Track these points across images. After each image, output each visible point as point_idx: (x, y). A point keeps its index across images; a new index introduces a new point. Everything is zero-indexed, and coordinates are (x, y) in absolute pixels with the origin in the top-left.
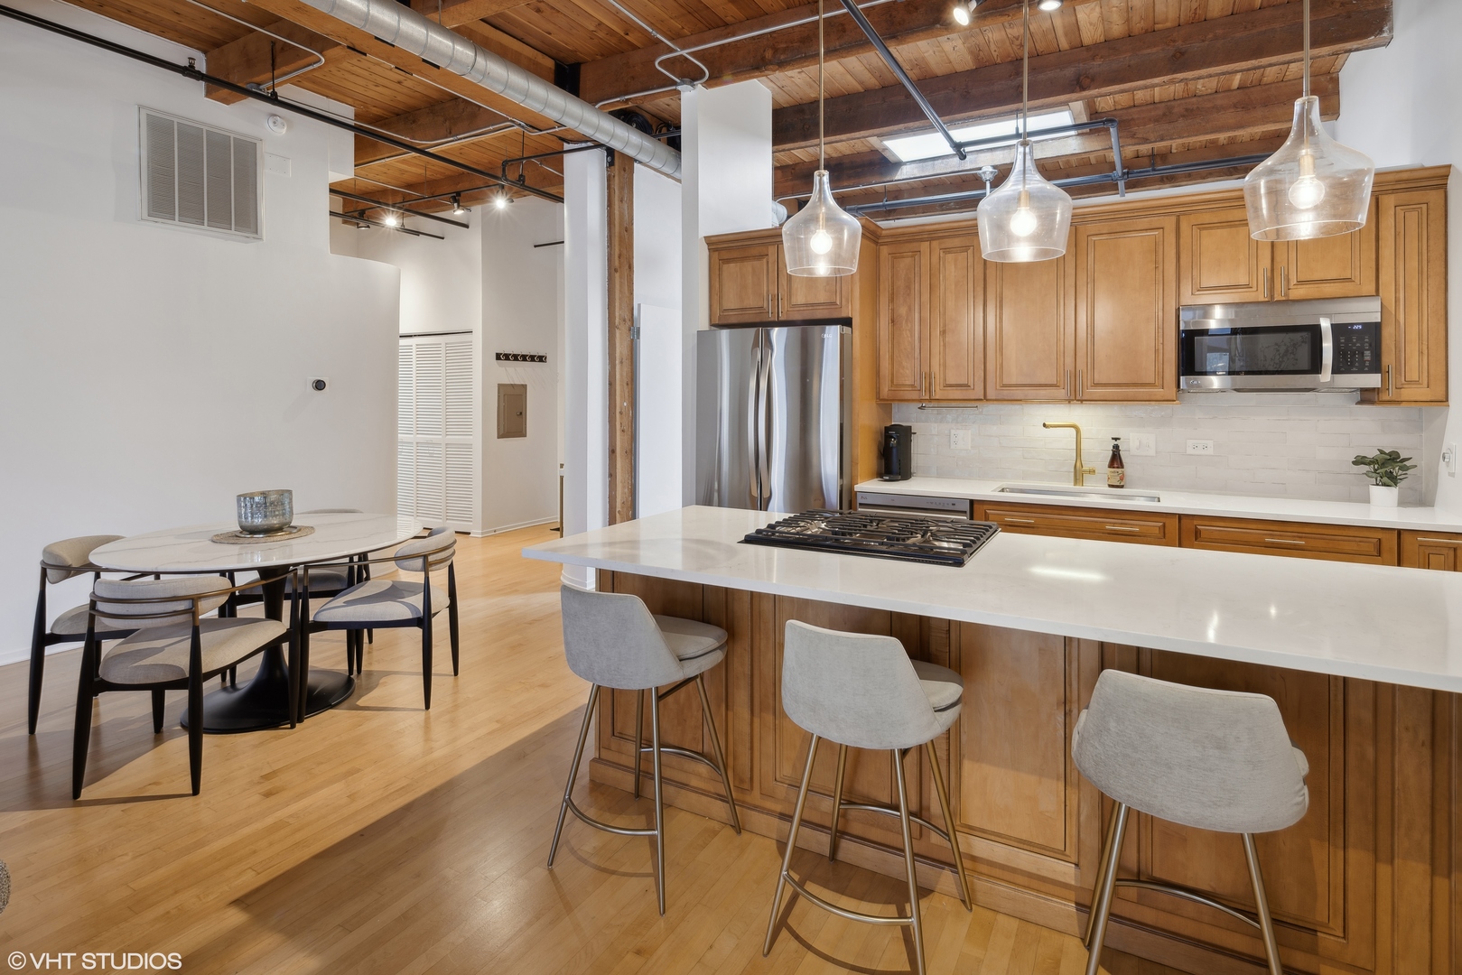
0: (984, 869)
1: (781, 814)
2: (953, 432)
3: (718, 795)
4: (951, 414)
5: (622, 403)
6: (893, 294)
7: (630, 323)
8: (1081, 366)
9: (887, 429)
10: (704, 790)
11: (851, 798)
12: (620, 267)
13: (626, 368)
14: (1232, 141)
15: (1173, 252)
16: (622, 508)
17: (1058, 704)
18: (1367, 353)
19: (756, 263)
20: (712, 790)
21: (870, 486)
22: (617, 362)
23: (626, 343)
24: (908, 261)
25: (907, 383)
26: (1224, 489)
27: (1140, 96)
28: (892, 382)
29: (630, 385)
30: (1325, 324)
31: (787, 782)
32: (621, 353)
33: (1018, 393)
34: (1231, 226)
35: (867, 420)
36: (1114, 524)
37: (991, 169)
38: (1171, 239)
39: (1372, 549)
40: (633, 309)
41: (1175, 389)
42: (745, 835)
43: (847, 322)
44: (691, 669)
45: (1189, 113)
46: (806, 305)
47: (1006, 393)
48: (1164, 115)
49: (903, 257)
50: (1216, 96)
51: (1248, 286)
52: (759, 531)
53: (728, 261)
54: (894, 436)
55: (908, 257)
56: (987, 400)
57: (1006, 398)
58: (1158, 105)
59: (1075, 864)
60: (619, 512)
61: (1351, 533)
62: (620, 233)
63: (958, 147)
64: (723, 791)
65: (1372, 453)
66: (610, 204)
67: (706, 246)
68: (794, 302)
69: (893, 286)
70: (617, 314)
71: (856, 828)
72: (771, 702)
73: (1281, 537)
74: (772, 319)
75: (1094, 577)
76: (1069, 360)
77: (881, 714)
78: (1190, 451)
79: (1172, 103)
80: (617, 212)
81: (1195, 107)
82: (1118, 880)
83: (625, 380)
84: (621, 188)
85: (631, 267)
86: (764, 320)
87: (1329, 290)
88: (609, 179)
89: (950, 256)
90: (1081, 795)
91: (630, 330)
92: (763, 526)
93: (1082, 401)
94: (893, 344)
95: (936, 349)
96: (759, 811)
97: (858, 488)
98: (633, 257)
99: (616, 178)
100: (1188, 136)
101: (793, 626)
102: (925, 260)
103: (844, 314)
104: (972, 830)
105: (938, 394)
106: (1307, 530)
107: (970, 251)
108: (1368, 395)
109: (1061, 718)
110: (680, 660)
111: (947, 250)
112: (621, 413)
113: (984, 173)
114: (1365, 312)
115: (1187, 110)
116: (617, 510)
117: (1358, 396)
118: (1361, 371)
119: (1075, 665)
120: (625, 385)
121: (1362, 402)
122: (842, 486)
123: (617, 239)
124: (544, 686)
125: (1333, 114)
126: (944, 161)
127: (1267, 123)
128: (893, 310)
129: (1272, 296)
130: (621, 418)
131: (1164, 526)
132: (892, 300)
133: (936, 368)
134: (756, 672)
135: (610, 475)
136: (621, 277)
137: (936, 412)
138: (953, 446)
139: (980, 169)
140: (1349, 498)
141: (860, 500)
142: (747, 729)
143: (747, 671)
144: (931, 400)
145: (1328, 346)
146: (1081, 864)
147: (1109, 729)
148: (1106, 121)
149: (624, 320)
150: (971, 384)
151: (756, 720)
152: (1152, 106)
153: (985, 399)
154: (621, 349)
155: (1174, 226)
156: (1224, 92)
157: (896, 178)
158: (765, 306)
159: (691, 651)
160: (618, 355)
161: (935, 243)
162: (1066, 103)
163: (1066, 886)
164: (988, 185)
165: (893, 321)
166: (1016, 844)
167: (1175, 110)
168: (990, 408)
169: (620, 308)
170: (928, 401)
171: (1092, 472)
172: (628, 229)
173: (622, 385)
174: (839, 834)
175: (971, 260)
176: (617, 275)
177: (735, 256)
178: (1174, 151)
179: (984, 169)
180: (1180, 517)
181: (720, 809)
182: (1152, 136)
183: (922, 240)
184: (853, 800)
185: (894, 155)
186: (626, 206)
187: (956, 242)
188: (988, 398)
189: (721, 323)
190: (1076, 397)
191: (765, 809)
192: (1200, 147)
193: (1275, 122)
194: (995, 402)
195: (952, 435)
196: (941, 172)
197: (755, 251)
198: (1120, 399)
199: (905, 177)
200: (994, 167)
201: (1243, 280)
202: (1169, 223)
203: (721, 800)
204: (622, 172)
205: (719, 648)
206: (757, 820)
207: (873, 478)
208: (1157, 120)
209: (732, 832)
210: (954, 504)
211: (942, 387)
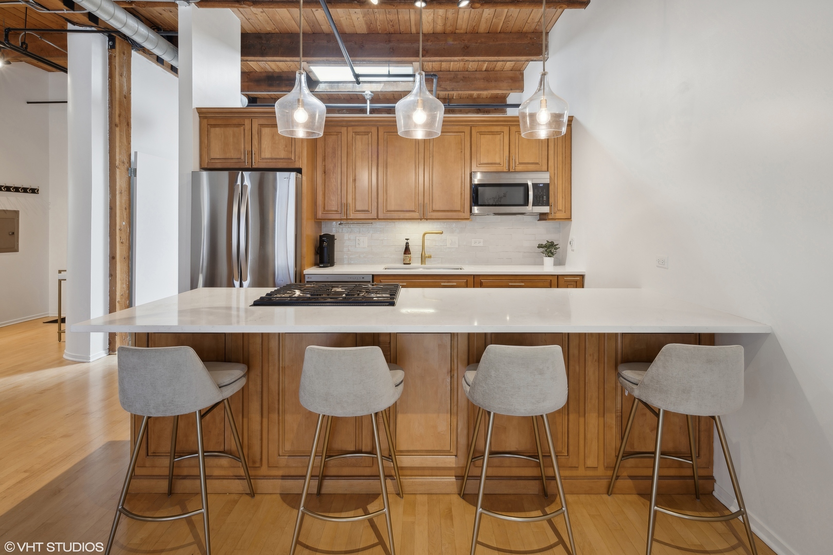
0: (409, 472)
1: (282, 476)
2: (357, 238)
3: (236, 476)
4: (356, 228)
5: (121, 222)
6: (325, 156)
7: (127, 165)
8: (426, 201)
9: (321, 237)
10: (225, 476)
11: (330, 453)
12: (120, 124)
13: (125, 198)
14: (479, 96)
15: (469, 144)
16: (121, 298)
17: (448, 373)
18: (545, 197)
19: (236, 129)
20: (231, 474)
21: (312, 271)
22: (117, 192)
23: (125, 179)
24: (334, 137)
25: (333, 209)
26: (487, 262)
27: (444, 65)
28: (324, 208)
29: (128, 210)
30: (530, 183)
31: (288, 455)
32: (120, 186)
33: (395, 215)
34: (493, 134)
35: (309, 231)
36: (444, 282)
37: (370, 93)
38: (468, 138)
39: (548, 284)
40: (130, 155)
41: (469, 213)
42: (257, 497)
43: (299, 171)
44: (228, 393)
45: (465, 79)
46: (272, 159)
47: (389, 215)
48: (454, 78)
49: (331, 135)
50: (476, 72)
51: (499, 164)
52: (262, 298)
53: (215, 126)
54: (325, 240)
55: (334, 135)
56: (379, 219)
57: (389, 218)
58: (451, 73)
59: (455, 456)
60: (119, 302)
61: (541, 278)
62: (120, 99)
63: (357, 76)
64: (242, 472)
65: (544, 243)
66: (111, 76)
67: (197, 115)
68: (263, 156)
69: (325, 152)
70: (117, 158)
71: (332, 471)
72: (277, 406)
73: (515, 282)
74: (247, 167)
75: (431, 311)
76: (421, 198)
77: (369, 393)
78: (473, 244)
79: (457, 73)
80: (117, 83)
81: (467, 76)
82: (490, 455)
83: (124, 206)
84: (121, 67)
85: (128, 125)
86: (242, 167)
87: (531, 167)
88: (110, 58)
89: (358, 137)
90: (459, 418)
91: (128, 170)
92: (264, 295)
93: (427, 219)
94: (325, 186)
95: (350, 190)
96: (267, 479)
97: (306, 272)
98: (131, 118)
99: (117, 58)
100: (464, 90)
101: (311, 350)
102: (344, 138)
103: (297, 166)
104: (402, 453)
105: (352, 216)
106: (525, 278)
107: (370, 135)
108: (543, 217)
109: (449, 380)
110: (220, 387)
111: (357, 133)
112: (120, 230)
113: (366, 94)
114: (543, 178)
115: (464, 77)
116: (117, 300)
117: (538, 217)
118: (542, 205)
119: (455, 350)
120: (124, 209)
121: (540, 220)
122: (296, 271)
123: (117, 103)
124: (66, 436)
125: (521, 90)
126: (344, 84)
127: (497, 89)
128: (325, 166)
129: (509, 169)
130: (120, 234)
131: (467, 281)
132: (324, 160)
133: (350, 201)
134: (265, 389)
135: (111, 275)
136: (120, 131)
137: (347, 226)
138: (357, 246)
139: (364, 92)
140: (535, 264)
141: (307, 280)
142: (259, 428)
143: (259, 389)
144: (347, 219)
145: (531, 193)
146: (458, 454)
147: (491, 376)
148: (433, 75)
149: (123, 163)
150: (370, 210)
151: (265, 421)
152: (449, 73)
153: (378, 218)
154: (121, 183)
155: (469, 132)
156: (479, 71)
157: (316, 90)
158: (242, 157)
159: (227, 380)
160: (118, 187)
161: (350, 129)
162: (411, 62)
163: (450, 469)
164: (368, 102)
165: (325, 172)
166: (425, 454)
167: (459, 76)
168: (378, 225)
169: (120, 154)
170: (345, 220)
171: (430, 257)
172: (127, 97)
173: (121, 209)
174: (322, 477)
175: (370, 140)
176: (117, 129)
177: (220, 123)
178: (454, 98)
179: (366, 92)
180: (474, 276)
181: (239, 486)
182: (448, 88)
183: (342, 126)
184: (331, 454)
185: (315, 76)
186: (125, 80)
187: (362, 129)
188: (379, 218)
189: (209, 167)
190: (424, 218)
191: (271, 476)
192: (466, 98)
193: (500, 89)
194: (383, 221)
195: (357, 240)
196: (342, 91)
197: (235, 121)
198: (443, 218)
199: (321, 91)
200: (372, 92)
201: (498, 161)
202: (467, 129)
203: (238, 479)
204: (122, 55)
205: (244, 376)
206: (264, 485)
207: (312, 266)
208: (451, 80)
209: (248, 498)
210: (363, 278)
211: (353, 212)
